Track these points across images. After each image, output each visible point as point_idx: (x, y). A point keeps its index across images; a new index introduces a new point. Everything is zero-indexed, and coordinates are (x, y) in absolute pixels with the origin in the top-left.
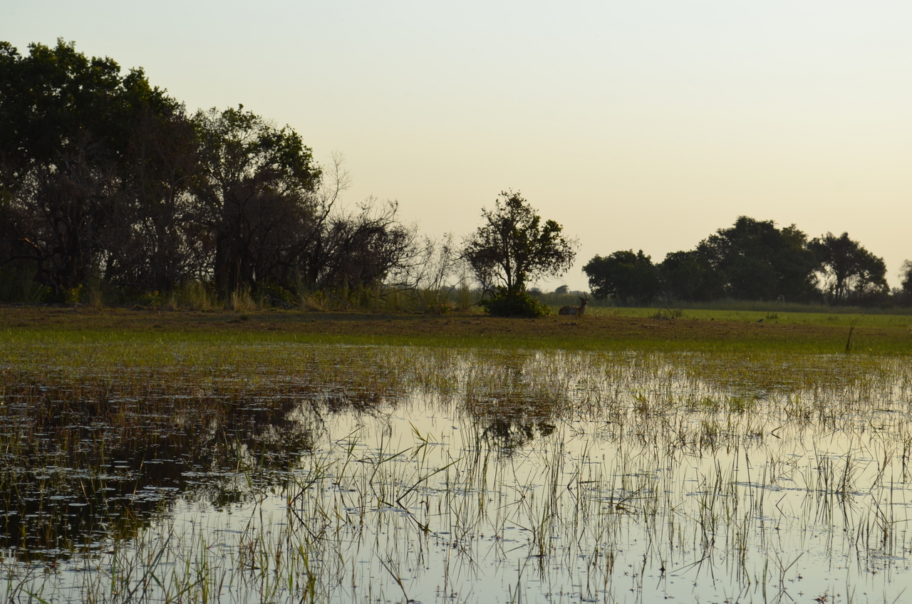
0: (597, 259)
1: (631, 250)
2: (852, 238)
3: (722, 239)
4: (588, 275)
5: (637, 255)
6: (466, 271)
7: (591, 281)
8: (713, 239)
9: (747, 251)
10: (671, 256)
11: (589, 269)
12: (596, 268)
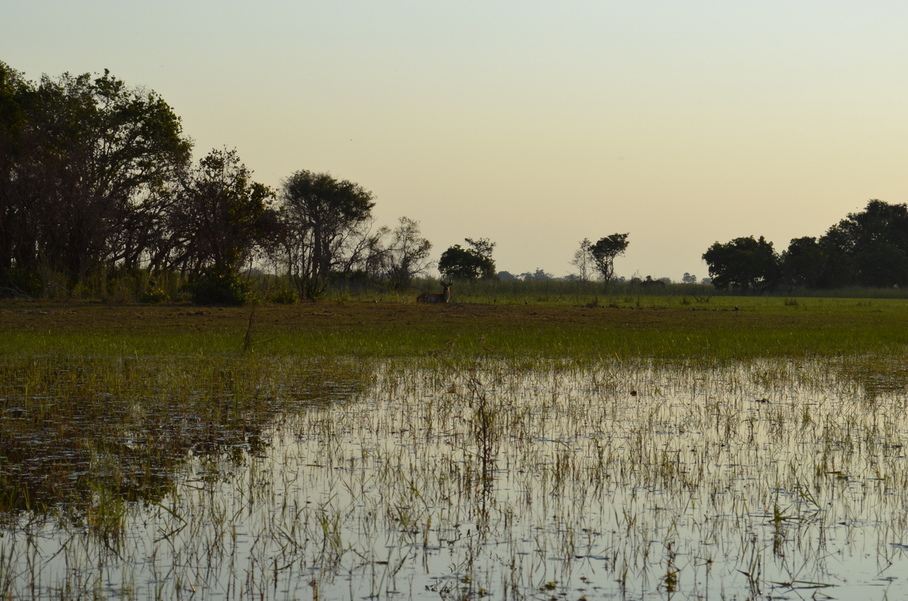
0: (717, 246)
1: (752, 236)
3: (854, 224)
4: (708, 264)
5: (757, 241)
6: (587, 261)
7: (711, 270)
8: (844, 224)
9: (878, 236)
10: (795, 241)
11: (709, 257)
12: (716, 256)
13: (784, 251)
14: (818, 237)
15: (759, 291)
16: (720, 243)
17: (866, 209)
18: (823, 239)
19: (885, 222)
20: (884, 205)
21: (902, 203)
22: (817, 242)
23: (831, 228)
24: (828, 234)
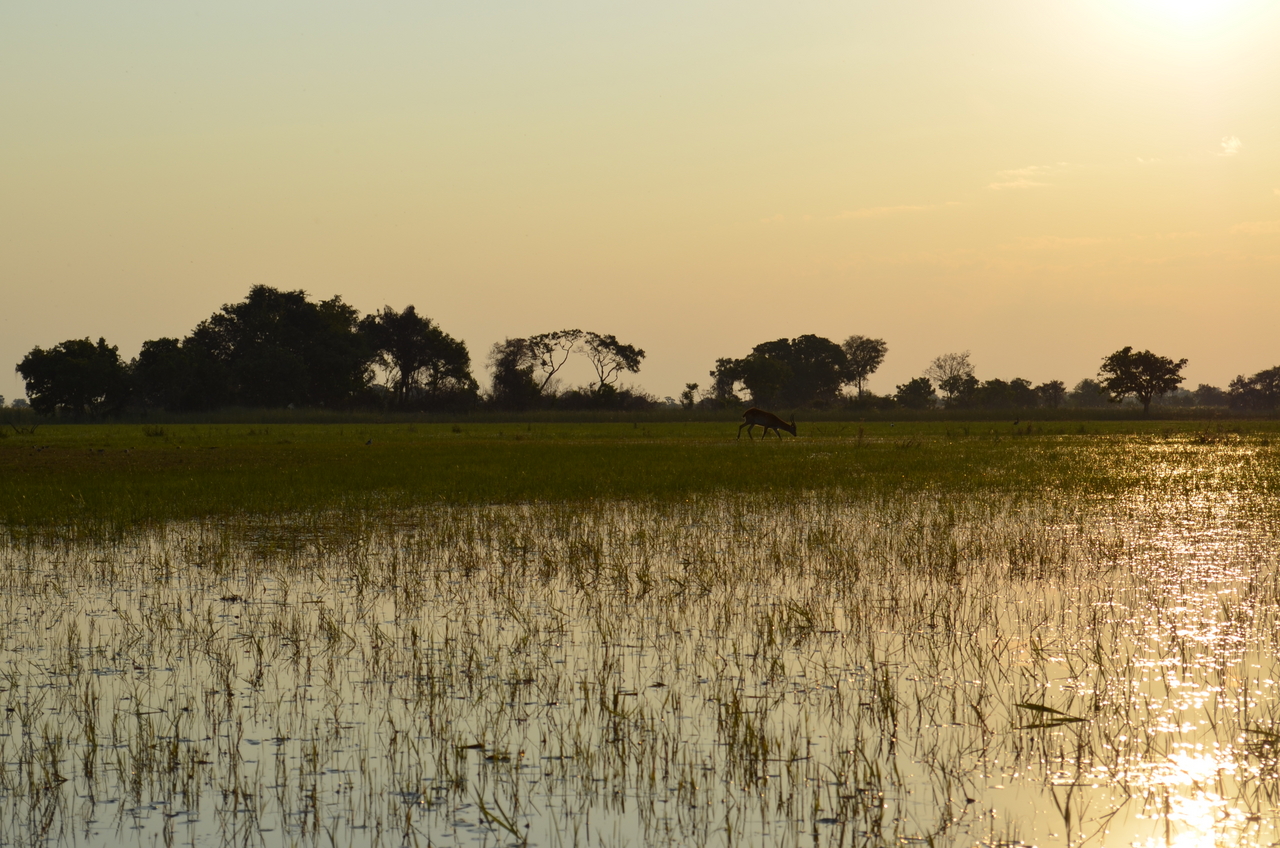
0: (37, 353)
1: (87, 338)
2: (421, 313)
3: (232, 320)
4: (25, 378)
5: (96, 345)
7: (29, 387)
8: (217, 319)
9: (266, 336)
10: (149, 345)
11: (26, 368)
12: (36, 366)
13: (134, 359)
14: (182, 339)
15: (100, 416)
16: (42, 348)
17: (247, 298)
18: (188, 341)
19: (275, 316)
20: (272, 292)
21: (298, 290)
22: (180, 345)
23: (199, 326)
24: (195, 334)
